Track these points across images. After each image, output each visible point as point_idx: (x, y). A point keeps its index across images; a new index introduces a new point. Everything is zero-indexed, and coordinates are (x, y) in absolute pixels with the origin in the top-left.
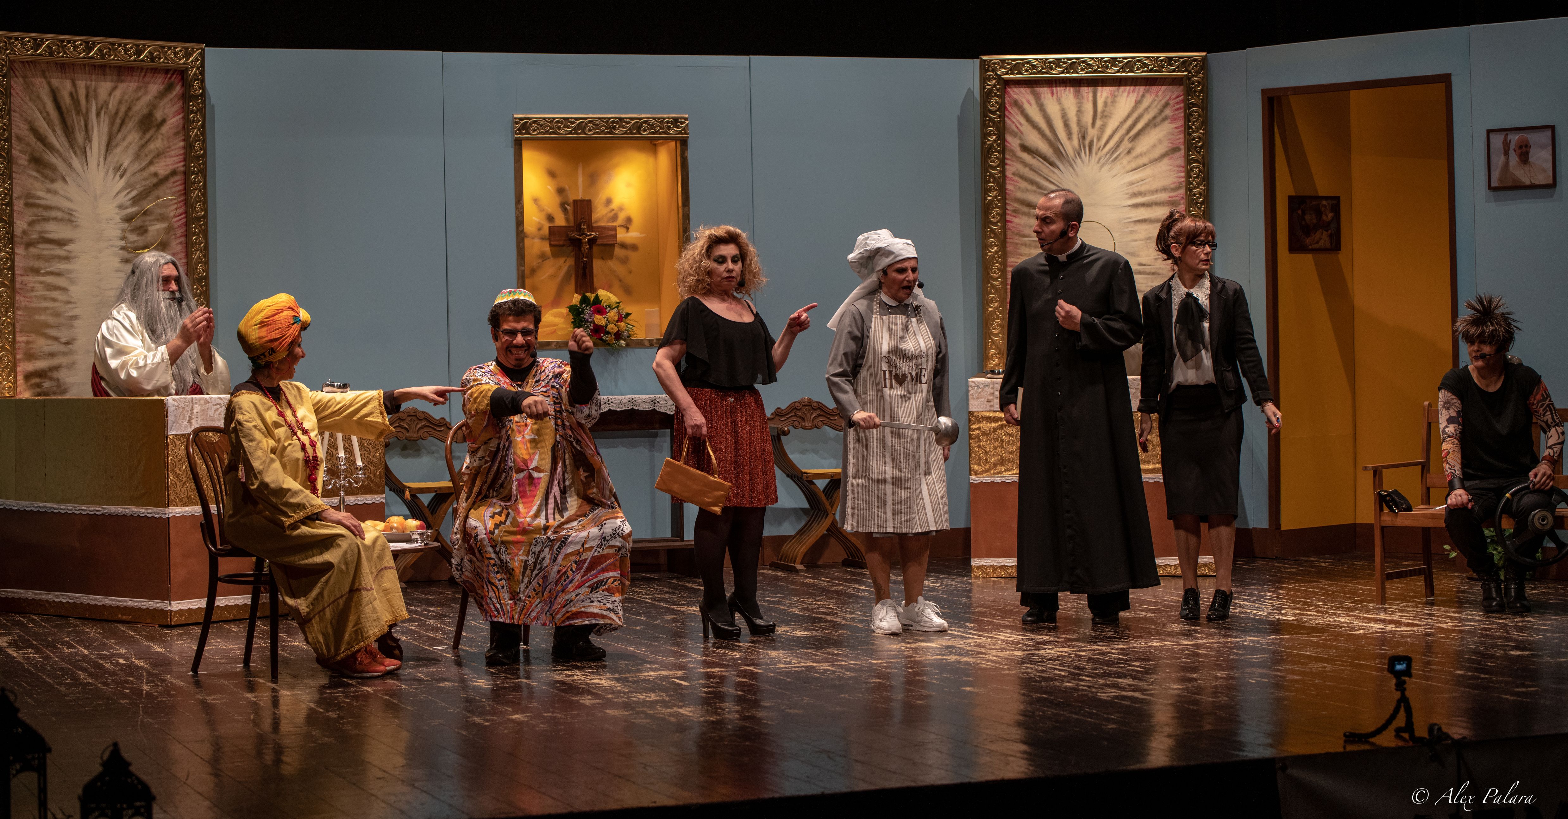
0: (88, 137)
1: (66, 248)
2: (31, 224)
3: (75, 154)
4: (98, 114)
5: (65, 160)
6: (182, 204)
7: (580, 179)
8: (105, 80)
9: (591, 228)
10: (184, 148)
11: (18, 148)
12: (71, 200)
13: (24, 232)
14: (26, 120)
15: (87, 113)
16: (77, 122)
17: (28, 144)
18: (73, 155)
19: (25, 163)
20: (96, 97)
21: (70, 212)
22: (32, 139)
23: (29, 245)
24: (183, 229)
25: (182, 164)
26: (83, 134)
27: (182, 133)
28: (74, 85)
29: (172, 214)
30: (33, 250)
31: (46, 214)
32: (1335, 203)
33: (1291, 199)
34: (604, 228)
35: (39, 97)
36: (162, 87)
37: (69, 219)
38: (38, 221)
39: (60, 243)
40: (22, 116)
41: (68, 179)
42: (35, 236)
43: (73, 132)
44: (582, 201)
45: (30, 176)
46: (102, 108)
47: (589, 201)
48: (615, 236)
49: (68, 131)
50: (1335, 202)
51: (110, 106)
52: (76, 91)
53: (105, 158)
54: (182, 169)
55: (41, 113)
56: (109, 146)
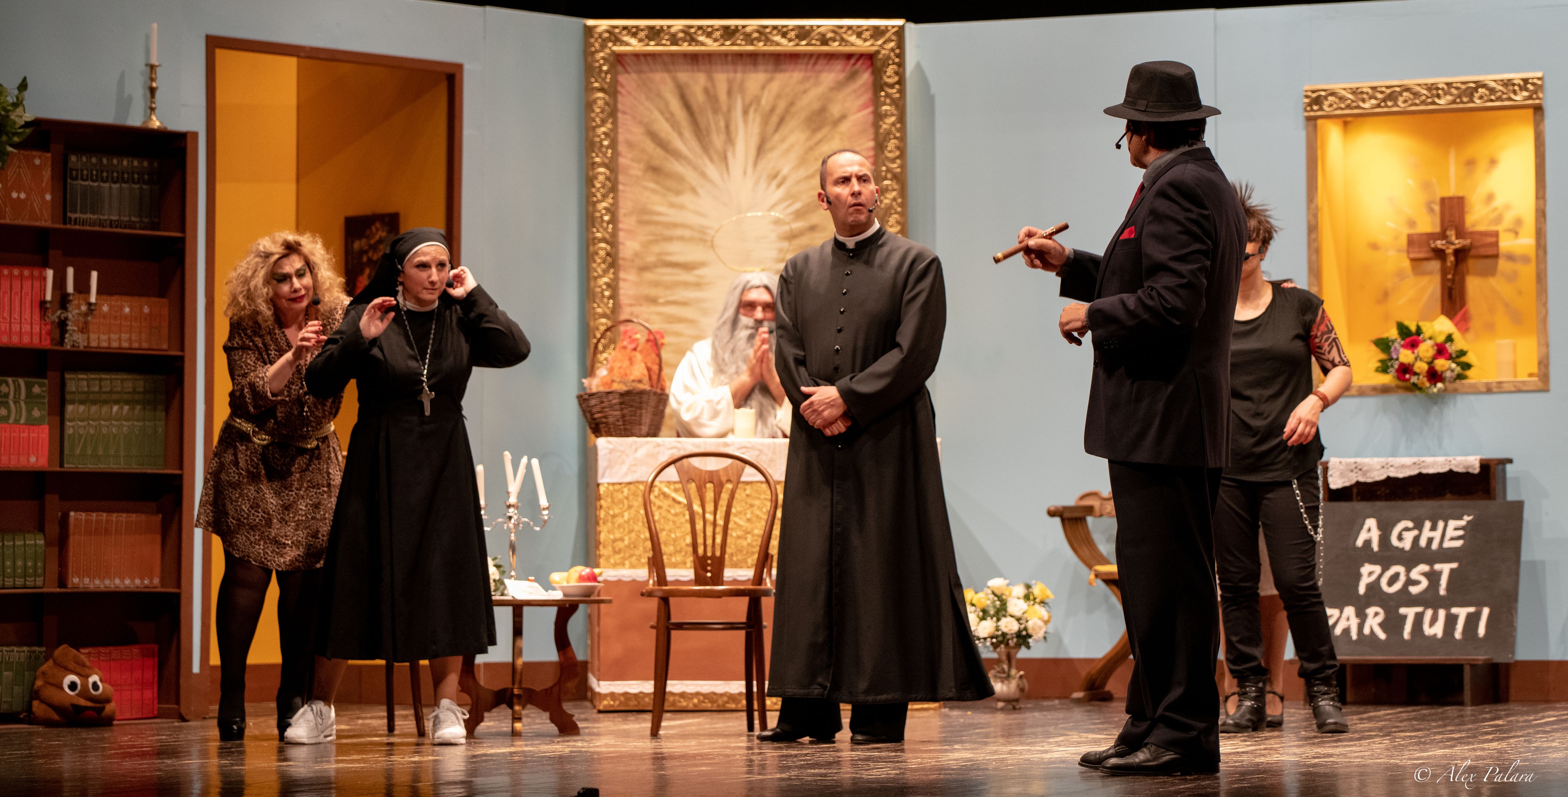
0: (730, 139)
1: (697, 272)
2: (646, 245)
3: (711, 160)
4: (745, 112)
5: (695, 168)
7: (1453, 169)
8: (756, 71)
9: (1461, 233)
11: (629, 156)
12: (704, 216)
13: (636, 255)
14: (641, 123)
15: (729, 110)
16: (714, 123)
17: (643, 151)
18: (708, 162)
19: (639, 173)
20: (742, 90)
21: (702, 230)
22: (649, 146)
23: (644, 269)
26: (723, 136)
27: (871, 131)
28: (711, 79)
30: (649, 276)
31: (668, 233)
34: (1481, 233)
35: (659, 95)
36: (841, 76)
37: (703, 237)
38: (656, 241)
39: (688, 267)
40: (634, 118)
41: (699, 190)
42: (651, 259)
43: (709, 134)
44: (1451, 199)
45: (646, 188)
46: (750, 104)
47: (1462, 198)
48: (1496, 244)
49: (700, 133)
51: (763, 102)
52: (714, 86)
53: (755, 164)
55: (662, 113)
56: (761, 150)
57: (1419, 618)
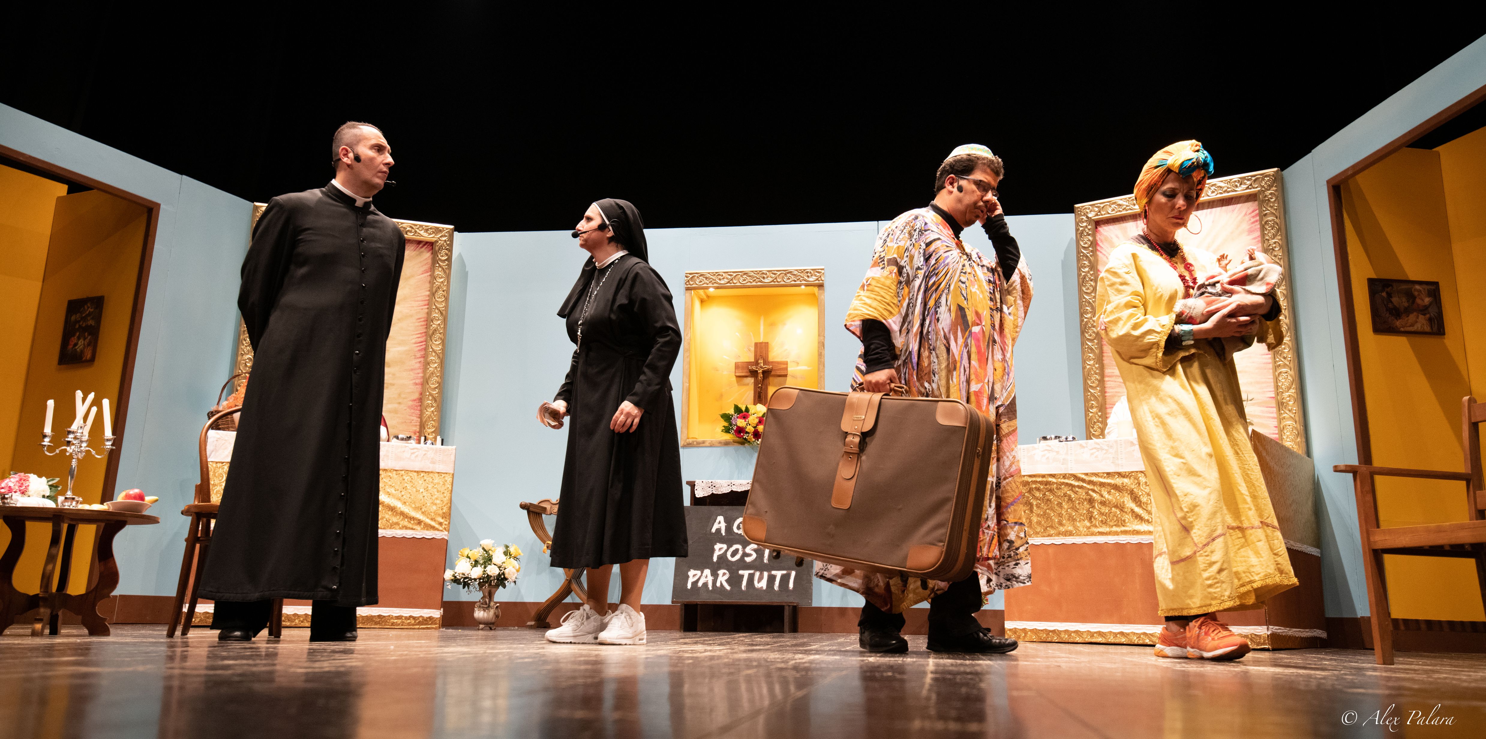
6: (423, 334)
7: (762, 328)
9: (766, 362)
10: (429, 296)
24: (423, 353)
25: (427, 307)
27: (428, 285)
29: (414, 341)
32: (1434, 289)
33: (1371, 282)
34: (779, 363)
44: (760, 343)
47: (767, 344)
48: (786, 369)
50: (1433, 287)
54: (426, 310)
57: (751, 577)
